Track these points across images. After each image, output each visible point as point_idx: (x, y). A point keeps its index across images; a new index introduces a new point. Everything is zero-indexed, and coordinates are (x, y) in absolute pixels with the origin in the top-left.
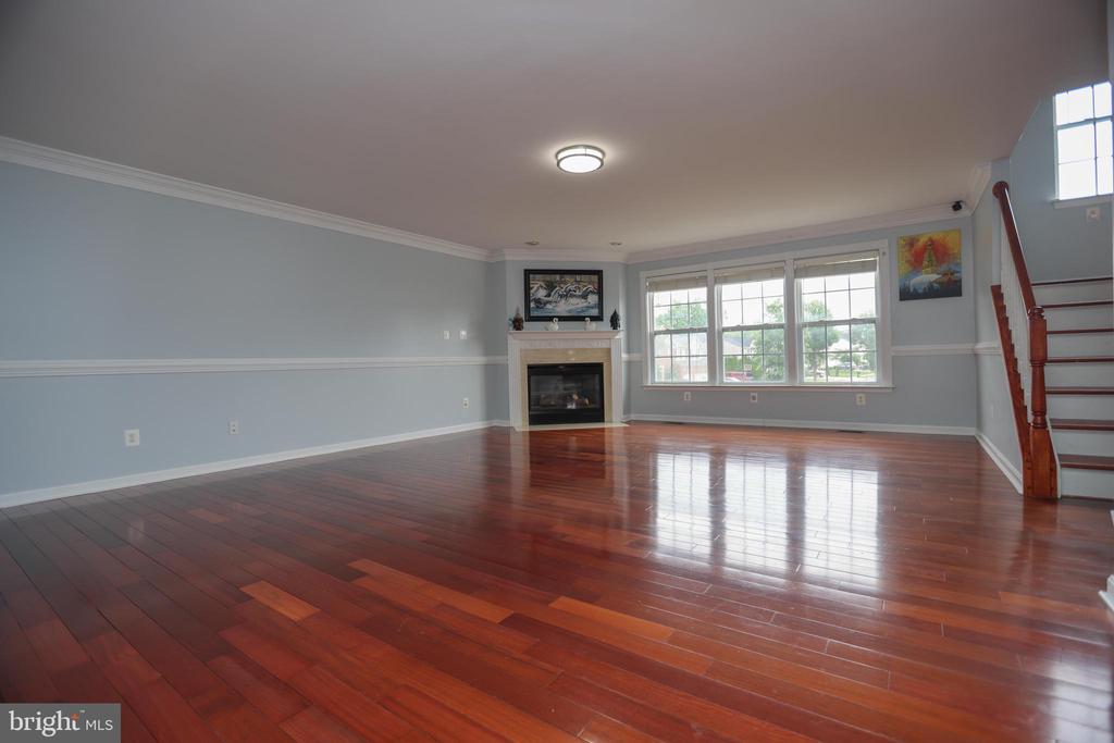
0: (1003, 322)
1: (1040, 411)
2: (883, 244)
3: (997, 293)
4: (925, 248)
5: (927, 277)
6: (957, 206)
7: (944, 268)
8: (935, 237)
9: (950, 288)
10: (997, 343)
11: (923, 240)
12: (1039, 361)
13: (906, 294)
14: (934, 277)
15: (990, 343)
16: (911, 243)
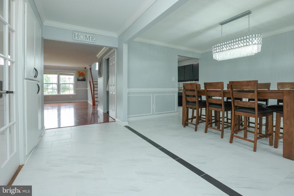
0: (91, 86)
1: (94, 96)
2: (75, 72)
3: (90, 81)
4: (81, 73)
5: (81, 78)
6: (85, 68)
7: (83, 77)
8: (83, 72)
9: (84, 80)
10: (90, 88)
11: (81, 72)
12: (94, 91)
13: (78, 80)
14: (82, 78)
15: (89, 88)
16: (79, 72)
